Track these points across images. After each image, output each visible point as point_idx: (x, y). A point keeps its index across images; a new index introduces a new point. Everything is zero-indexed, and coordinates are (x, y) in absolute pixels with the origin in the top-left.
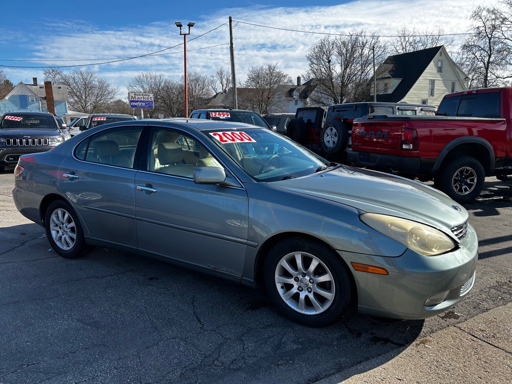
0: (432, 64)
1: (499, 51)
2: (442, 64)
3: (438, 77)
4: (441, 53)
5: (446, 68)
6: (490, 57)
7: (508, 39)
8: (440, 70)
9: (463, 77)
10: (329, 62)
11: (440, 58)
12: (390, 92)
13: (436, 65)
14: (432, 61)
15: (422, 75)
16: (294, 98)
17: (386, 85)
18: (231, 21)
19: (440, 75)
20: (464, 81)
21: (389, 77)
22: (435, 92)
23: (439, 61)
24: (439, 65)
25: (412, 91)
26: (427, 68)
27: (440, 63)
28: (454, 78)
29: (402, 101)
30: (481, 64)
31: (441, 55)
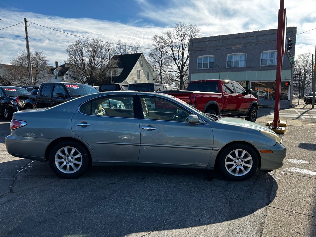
0: (138, 62)
1: (166, 58)
2: (142, 62)
3: (141, 69)
4: (141, 57)
5: (144, 65)
6: (162, 61)
7: (168, 53)
8: (142, 66)
9: (152, 70)
10: (82, 55)
11: (141, 59)
12: (118, 75)
13: (140, 63)
14: (138, 61)
15: (134, 67)
16: (55, 75)
17: (115, 71)
18: (26, 21)
19: (142, 68)
20: (153, 73)
21: (117, 67)
22: (141, 77)
23: (141, 61)
24: (141, 63)
25: (129, 76)
26: (136, 64)
27: (141, 62)
28: (148, 71)
29: (125, 81)
30: (158, 65)
31: (142, 58)
